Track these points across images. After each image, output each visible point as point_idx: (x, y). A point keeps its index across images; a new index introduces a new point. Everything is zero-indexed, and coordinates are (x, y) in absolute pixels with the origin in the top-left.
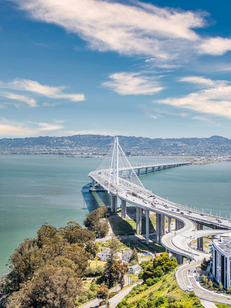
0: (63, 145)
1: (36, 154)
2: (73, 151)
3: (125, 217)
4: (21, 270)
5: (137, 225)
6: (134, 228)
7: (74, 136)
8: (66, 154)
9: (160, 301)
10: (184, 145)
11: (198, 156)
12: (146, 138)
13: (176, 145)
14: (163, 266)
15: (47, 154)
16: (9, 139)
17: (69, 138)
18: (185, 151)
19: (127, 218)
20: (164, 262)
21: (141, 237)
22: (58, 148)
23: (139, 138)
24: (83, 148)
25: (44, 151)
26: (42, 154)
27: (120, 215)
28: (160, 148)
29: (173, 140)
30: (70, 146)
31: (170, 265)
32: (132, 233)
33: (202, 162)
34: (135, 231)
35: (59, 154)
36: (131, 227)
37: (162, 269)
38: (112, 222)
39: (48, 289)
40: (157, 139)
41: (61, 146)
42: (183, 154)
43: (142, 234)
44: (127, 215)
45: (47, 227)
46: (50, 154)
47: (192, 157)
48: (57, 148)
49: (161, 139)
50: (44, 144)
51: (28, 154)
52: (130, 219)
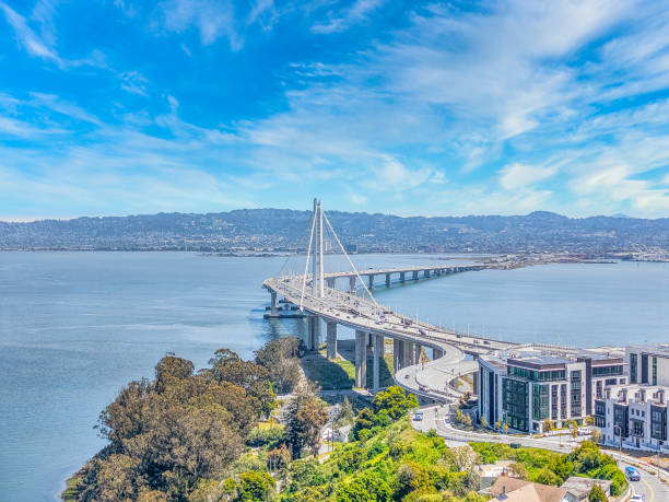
0: (211, 232)
1: (152, 250)
2: (232, 244)
3: (334, 357)
4: (123, 434)
5: (357, 370)
6: (352, 375)
7: (233, 211)
8: (218, 250)
9: (377, 450)
10: (472, 230)
11: (500, 253)
12: (390, 217)
13: (456, 230)
14: (392, 410)
15: (175, 249)
16: (93, 219)
17: (224, 216)
18: (474, 243)
19: (339, 359)
20: (394, 402)
21: (364, 392)
22: (200, 238)
23: (375, 215)
24: (254, 238)
25: (170, 243)
26: (164, 249)
27: (324, 354)
28: (420, 238)
29: (449, 220)
30: (226, 232)
31: (405, 408)
32: (346, 385)
33: (508, 264)
34: (354, 381)
35: (202, 249)
36: (345, 373)
37: (390, 414)
38: (307, 365)
39: (175, 440)
40: (415, 218)
41: (206, 232)
42: (469, 250)
43: (366, 388)
44: (337, 355)
45: (173, 359)
46: (182, 249)
47: (487, 255)
48: (196, 239)
49: (424, 218)
50: (168, 228)
51: (133, 250)
52: (344, 360)
